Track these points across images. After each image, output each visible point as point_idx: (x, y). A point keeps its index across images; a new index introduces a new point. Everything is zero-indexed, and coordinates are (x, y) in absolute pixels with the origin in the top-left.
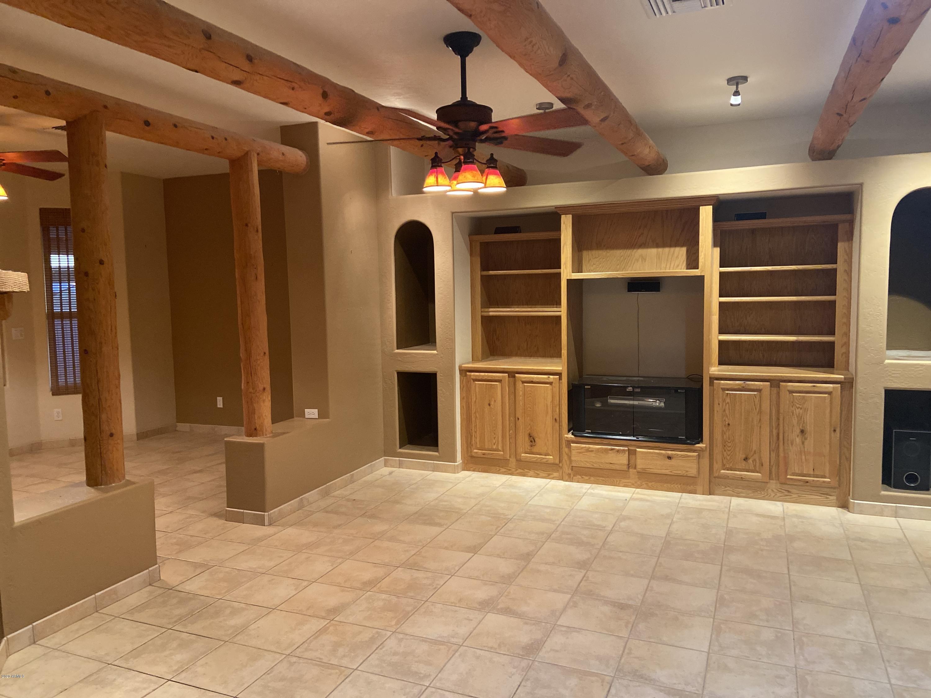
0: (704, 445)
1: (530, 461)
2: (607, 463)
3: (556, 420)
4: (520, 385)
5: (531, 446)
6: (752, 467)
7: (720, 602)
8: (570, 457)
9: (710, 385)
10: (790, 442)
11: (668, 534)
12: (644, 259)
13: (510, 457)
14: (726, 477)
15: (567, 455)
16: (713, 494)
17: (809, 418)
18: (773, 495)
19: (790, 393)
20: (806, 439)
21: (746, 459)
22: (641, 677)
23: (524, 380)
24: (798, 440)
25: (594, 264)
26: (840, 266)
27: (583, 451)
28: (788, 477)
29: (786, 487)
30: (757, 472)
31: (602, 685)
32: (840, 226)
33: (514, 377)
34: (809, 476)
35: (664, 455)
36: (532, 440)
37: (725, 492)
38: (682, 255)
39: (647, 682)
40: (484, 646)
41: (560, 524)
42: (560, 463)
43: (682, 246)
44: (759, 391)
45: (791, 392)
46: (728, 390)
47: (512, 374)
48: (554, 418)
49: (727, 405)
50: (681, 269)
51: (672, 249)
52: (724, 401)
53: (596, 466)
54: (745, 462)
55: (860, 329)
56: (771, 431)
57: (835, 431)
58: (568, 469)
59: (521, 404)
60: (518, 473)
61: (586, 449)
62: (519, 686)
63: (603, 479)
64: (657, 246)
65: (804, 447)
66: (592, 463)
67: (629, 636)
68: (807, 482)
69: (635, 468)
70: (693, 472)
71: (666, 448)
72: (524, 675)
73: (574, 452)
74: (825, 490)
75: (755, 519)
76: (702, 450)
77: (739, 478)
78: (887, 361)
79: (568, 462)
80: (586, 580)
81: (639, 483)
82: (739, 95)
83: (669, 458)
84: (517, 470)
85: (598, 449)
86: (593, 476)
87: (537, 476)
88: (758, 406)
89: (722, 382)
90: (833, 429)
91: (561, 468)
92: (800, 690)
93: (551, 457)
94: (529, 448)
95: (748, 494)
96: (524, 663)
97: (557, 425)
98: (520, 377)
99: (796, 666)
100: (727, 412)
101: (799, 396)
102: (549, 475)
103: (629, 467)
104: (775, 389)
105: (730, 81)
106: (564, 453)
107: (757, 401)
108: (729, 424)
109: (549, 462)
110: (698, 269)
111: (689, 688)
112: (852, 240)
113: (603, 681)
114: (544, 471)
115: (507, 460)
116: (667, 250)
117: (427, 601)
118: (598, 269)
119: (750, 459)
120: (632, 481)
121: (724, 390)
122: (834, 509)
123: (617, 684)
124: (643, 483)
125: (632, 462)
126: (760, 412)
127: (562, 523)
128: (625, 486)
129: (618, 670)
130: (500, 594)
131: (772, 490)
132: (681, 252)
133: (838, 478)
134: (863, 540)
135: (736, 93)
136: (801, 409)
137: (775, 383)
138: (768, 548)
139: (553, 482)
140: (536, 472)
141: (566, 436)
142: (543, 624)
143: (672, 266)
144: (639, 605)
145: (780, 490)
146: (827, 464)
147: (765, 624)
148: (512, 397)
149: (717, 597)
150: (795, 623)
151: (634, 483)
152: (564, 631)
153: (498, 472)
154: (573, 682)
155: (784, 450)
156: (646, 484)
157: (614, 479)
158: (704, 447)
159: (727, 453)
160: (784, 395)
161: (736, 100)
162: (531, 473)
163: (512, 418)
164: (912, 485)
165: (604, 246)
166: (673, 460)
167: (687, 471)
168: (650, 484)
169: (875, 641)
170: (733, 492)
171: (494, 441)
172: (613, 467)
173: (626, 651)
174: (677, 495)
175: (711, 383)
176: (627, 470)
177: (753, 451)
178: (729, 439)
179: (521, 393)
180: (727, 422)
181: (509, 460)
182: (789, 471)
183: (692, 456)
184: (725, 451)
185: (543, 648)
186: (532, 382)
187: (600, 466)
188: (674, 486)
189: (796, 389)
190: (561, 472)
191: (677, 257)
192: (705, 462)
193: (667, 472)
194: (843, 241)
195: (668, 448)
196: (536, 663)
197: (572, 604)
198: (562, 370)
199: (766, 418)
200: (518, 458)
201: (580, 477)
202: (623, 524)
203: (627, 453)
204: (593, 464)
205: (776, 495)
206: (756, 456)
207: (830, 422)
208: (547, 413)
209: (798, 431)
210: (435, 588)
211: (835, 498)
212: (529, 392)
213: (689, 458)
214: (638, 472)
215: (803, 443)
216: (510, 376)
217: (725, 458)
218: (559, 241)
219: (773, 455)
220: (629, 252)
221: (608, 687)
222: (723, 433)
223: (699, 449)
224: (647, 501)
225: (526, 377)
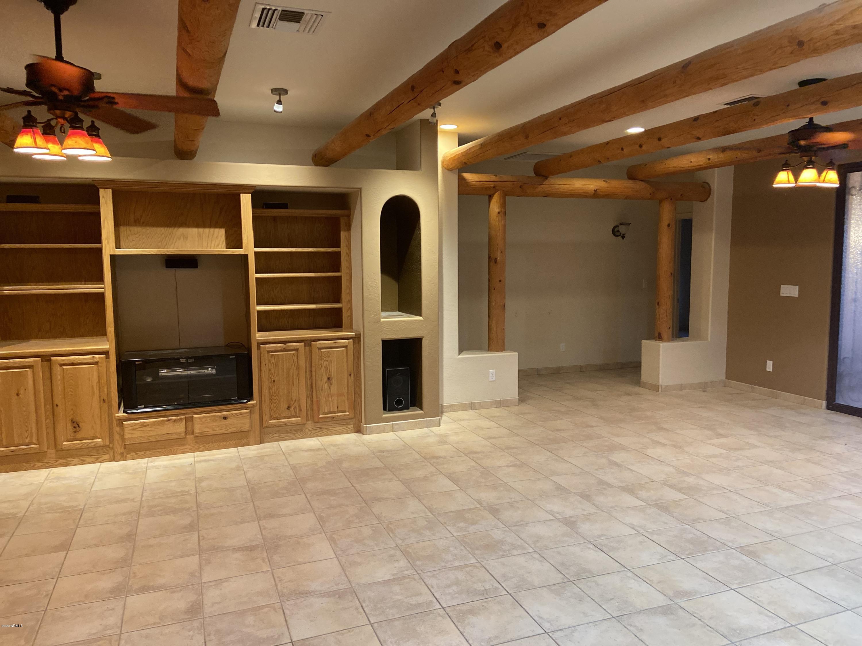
0: (255, 402)
1: (73, 448)
2: (164, 434)
3: (104, 400)
4: (57, 369)
5: (75, 432)
6: (293, 414)
7: (321, 520)
8: (122, 436)
9: (258, 350)
10: (320, 389)
11: (248, 482)
12: (186, 238)
13: (48, 448)
14: (274, 426)
15: (119, 434)
16: (263, 443)
17: (333, 368)
18: (309, 432)
19: (318, 350)
20: (331, 384)
21: (288, 408)
22: (301, 593)
23: (63, 363)
24: (326, 386)
25: (133, 240)
26: (343, 249)
27: (137, 427)
28: (320, 416)
29: (319, 425)
30: (298, 417)
31: (276, 612)
32: (341, 218)
33: (50, 360)
34: (334, 412)
35: (220, 417)
36: (76, 426)
37: (272, 439)
38: (221, 237)
39: (308, 595)
40: (146, 626)
41: (141, 501)
42: (110, 444)
43: (221, 227)
44: (297, 350)
45: (320, 349)
46: (272, 352)
47: (46, 358)
48: (102, 398)
49: (272, 365)
50: (221, 248)
51: (212, 230)
52: (269, 361)
53: (152, 439)
54: (288, 410)
55: (365, 296)
56: (306, 382)
57: (350, 375)
58: (121, 448)
59: (60, 388)
60: (58, 465)
61: (140, 424)
62: (205, 642)
63: (160, 450)
64: (198, 226)
65: (330, 391)
66: (147, 437)
67: (271, 568)
68: (334, 418)
69: (193, 433)
70: (246, 427)
71: (222, 410)
72: (203, 633)
73: (127, 430)
74: (345, 421)
75: (306, 454)
76: (253, 406)
77: (283, 424)
78: (382, 320)
79: (120, 442)
80: (203, 539)
81: (196, 447)
82: (281, 104)
83: (225, 418)
84: (57, 461)
85: (154, 422)
86: (146, 450)
87: (83, 463)
88: (296, 362)
89: (267, 345)
90: (349, 374)
91: (113, 448)
92: (409, 560)
93: (100, 440)
94: (72, 435)
95: (291, 436)
96: (196, 624)
97: (106, 406)
98: (57, 360)
99: (397, 545)
100: (272, 370)
101: (326, 351)
102: (98, 459)
103: (186, 434)
104: (308, 347)
105: (274, 91)
106: (115, 433)
107: (295, 358)
108: (274, 381)
109: (98, 445)
110: (242, 248)
111: (341, 587)
112: (350, 230)
113: (274, 609)
114: (90, 456)
115: (45, 452)
116: (207, 230)
117: (46, 610)
118: (138, 245)
119: (291, 407)
120: (189, 447)
121: (269, 352)
122: (353, 434)
123: (287, 606)
124: (201, 446)
125: (189, 429)
126: (298, 368)
127: (143, 499)
128: (183, 453)
129: (281, 595)
130: (126, 577)
131: (309, 430)
132: (220, 233)
133: (354, 411)
134: (383, 452)
135: (279, 102)
136: (327, 361)
137: (308, 342)
138: (329, 473)
139: (105, 465)
140: (82, 458)
141: (117, 415)
142: (190, 587)
143: (213, 245)
144: (263, 542)
145: (314, 428)
146: (346, 401)
147: (360, 525)
148: (48, 383)
149: (317, 518)
150: (378, 518)
151: (191, 448)
152: (214, 585)
153: (33, 468)
154: (250, 619)
155: (317, 396)
156: (203, 446)
157: (171, 448)
158: (255, 403)
159: (273, 406)
160: (315, 351)
161: (279, 108)
162: (76, 460)
163: (48, 406)
164: (400, 407)
165: (143, 223)
166: (227, 420)
167: (241, 427)
168: (207, 446)
169: (430, 514)
170: (279, 437)
171: (26, 435)
172: (170, 437)
173: (277, 580)
174: (233, 450)
175: (259, 348)
176: (185, 437)
177: (294, 400)
178: (275, 394)
179: (59, 377)
180: (272, 380)
181: (47, 452)
182: (320, 412)
183: (245, 413)
184: (272, 404)
185: (204, 605)
186: (73, 364)
187: (156, 439)
188: (229, 443)
189: (323, 346)
190: (112, 454)
191: (217, 237)
192: (256, 416)
193: (223, 431)
194: (345, 231)
195: (224, 410)
196: (207, 619)
197: (204, 562)
198: (109, 348)
199: (302, 372)
200: (59, 447)
201: (134, 454)
202: (204, 484)
203: (184, 421)
204: (149, 438)
205: (312, 432)
206: (296, 404)
207: (347, 369)
208: (93, 394)
209: (326, 379)
210: (47, 595)
211: (352, 426)
212: (69, 375)
213: (243, 415)
214: (195, 437)
215: (330, 388)
216: (44, 360)
217: (272, 410)
218: (98, 215)
219: (309, 401)
220: (170, 230)
221: (282, 611)
222: (270, 389)
223: (251, 406)
224: (211, 460)
225: (64, 360)
